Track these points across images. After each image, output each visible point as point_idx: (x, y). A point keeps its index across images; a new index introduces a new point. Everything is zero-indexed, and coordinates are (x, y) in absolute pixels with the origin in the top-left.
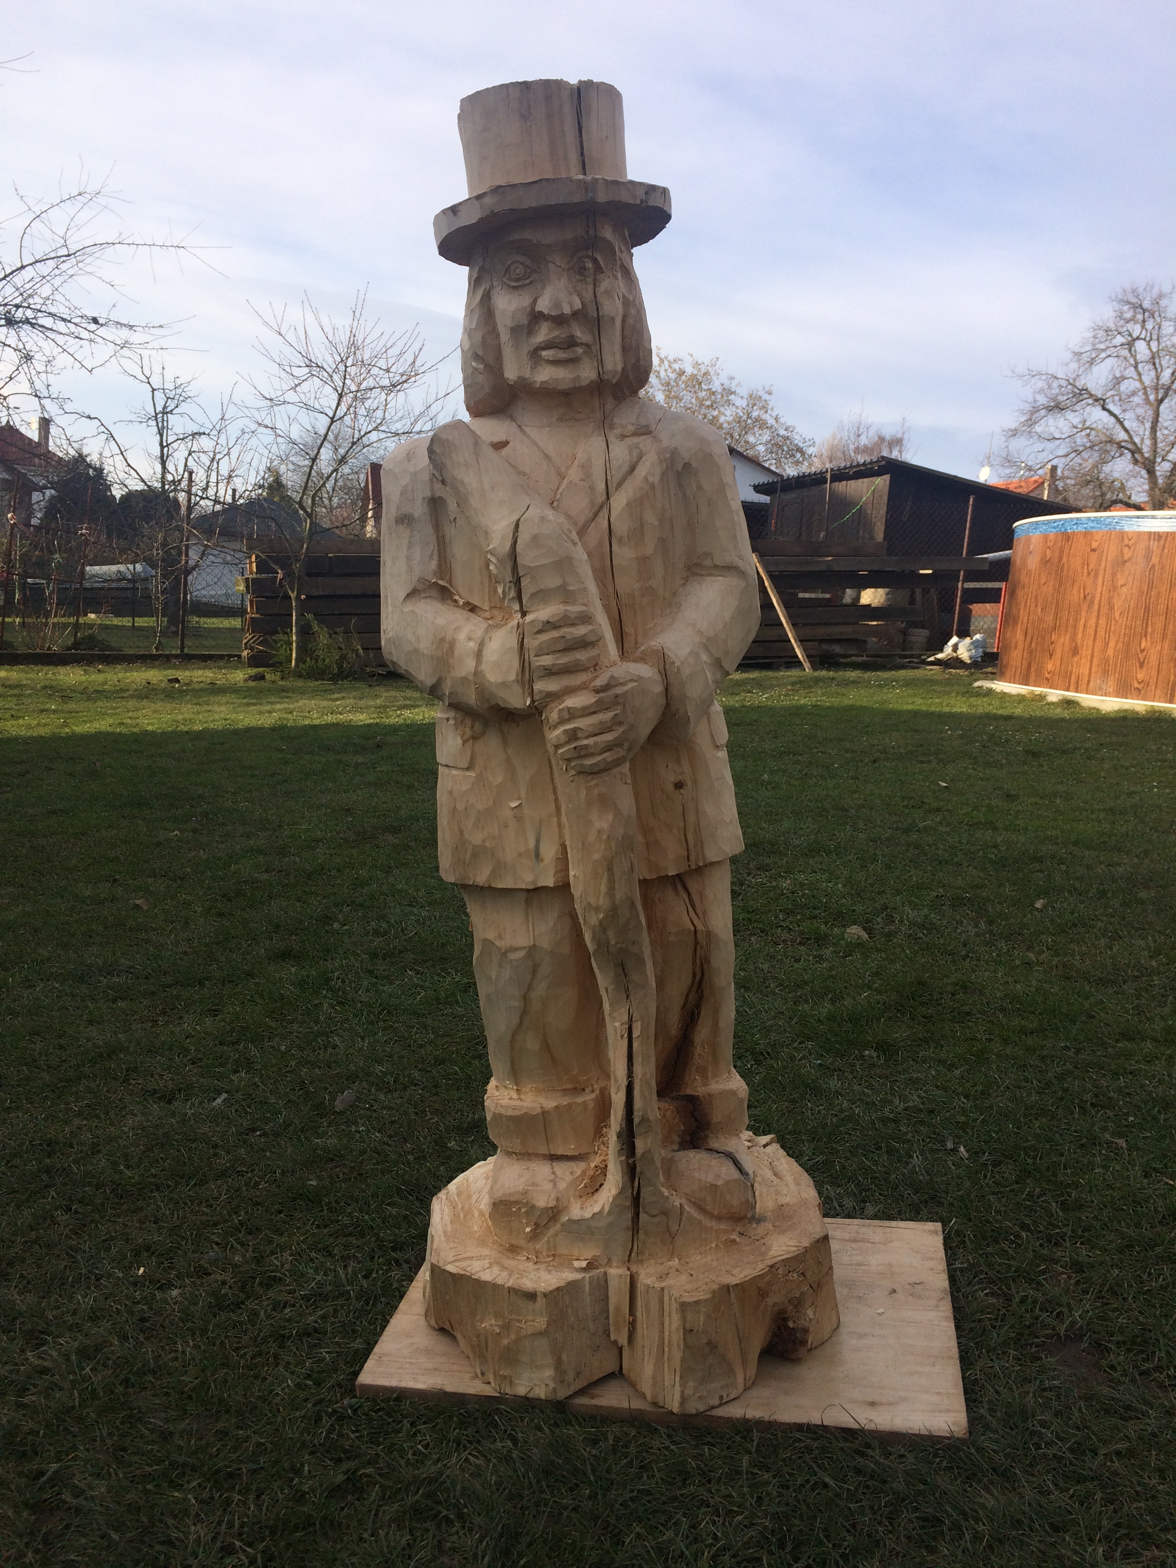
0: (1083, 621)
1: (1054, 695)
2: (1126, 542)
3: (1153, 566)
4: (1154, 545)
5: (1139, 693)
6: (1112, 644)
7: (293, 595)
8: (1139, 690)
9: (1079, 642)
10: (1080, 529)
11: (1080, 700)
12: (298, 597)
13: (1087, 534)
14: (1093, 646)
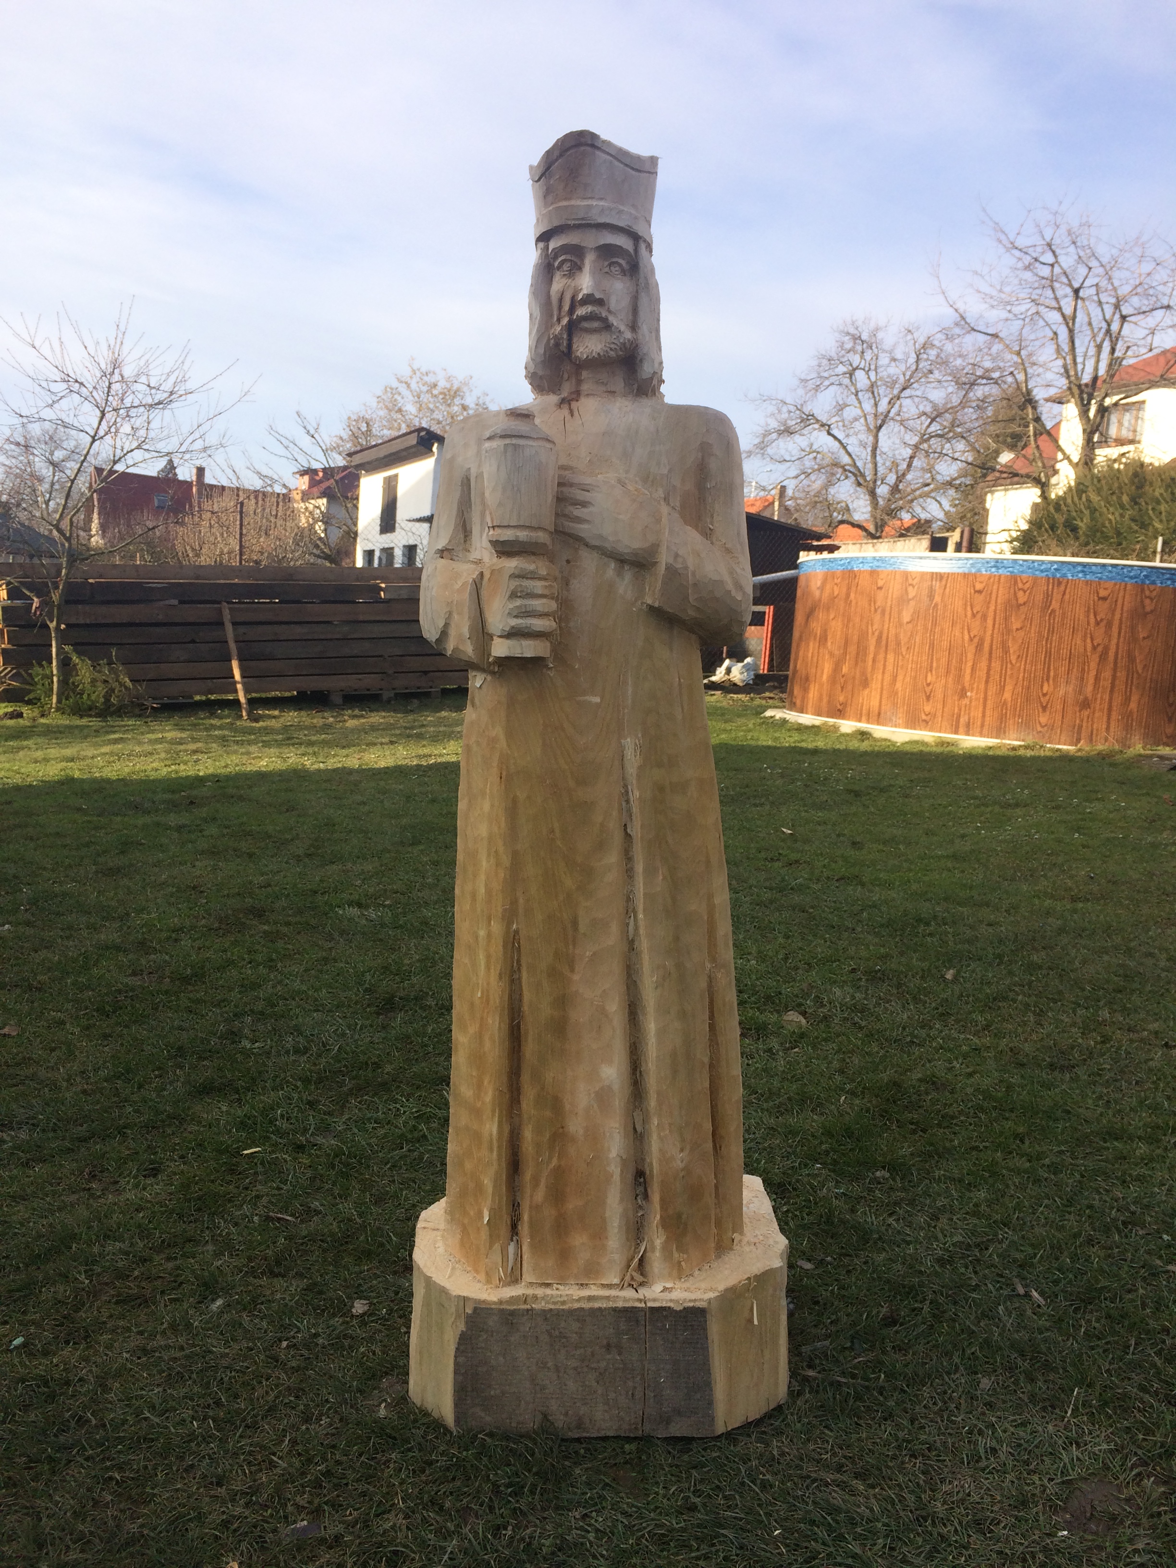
0: (871, 656)
1: (847, 726)
2: (910, 581)
3: (936, 605)
4: (937, 585)
5: (926, 724)
6: (900, 678)
7: (52, 625)
8: (926, 722)
9: (869, 675)
10: (867, 567)
11: (872, 732)
12: (57, 628)
13: (873, 573)
14: (883, 680)
